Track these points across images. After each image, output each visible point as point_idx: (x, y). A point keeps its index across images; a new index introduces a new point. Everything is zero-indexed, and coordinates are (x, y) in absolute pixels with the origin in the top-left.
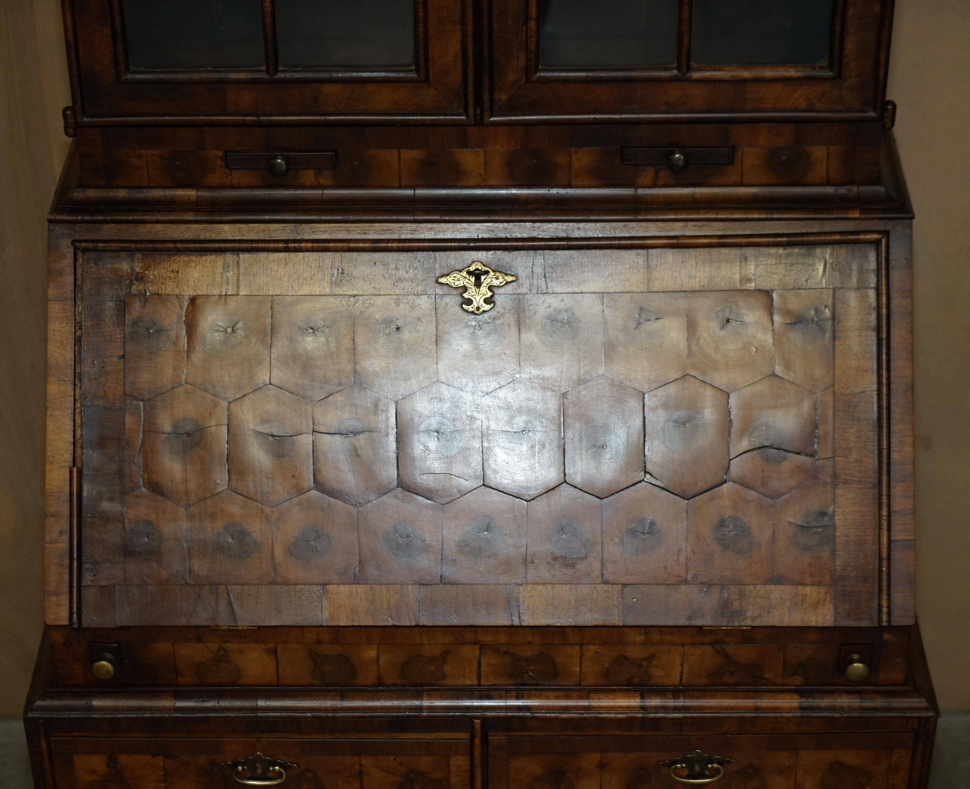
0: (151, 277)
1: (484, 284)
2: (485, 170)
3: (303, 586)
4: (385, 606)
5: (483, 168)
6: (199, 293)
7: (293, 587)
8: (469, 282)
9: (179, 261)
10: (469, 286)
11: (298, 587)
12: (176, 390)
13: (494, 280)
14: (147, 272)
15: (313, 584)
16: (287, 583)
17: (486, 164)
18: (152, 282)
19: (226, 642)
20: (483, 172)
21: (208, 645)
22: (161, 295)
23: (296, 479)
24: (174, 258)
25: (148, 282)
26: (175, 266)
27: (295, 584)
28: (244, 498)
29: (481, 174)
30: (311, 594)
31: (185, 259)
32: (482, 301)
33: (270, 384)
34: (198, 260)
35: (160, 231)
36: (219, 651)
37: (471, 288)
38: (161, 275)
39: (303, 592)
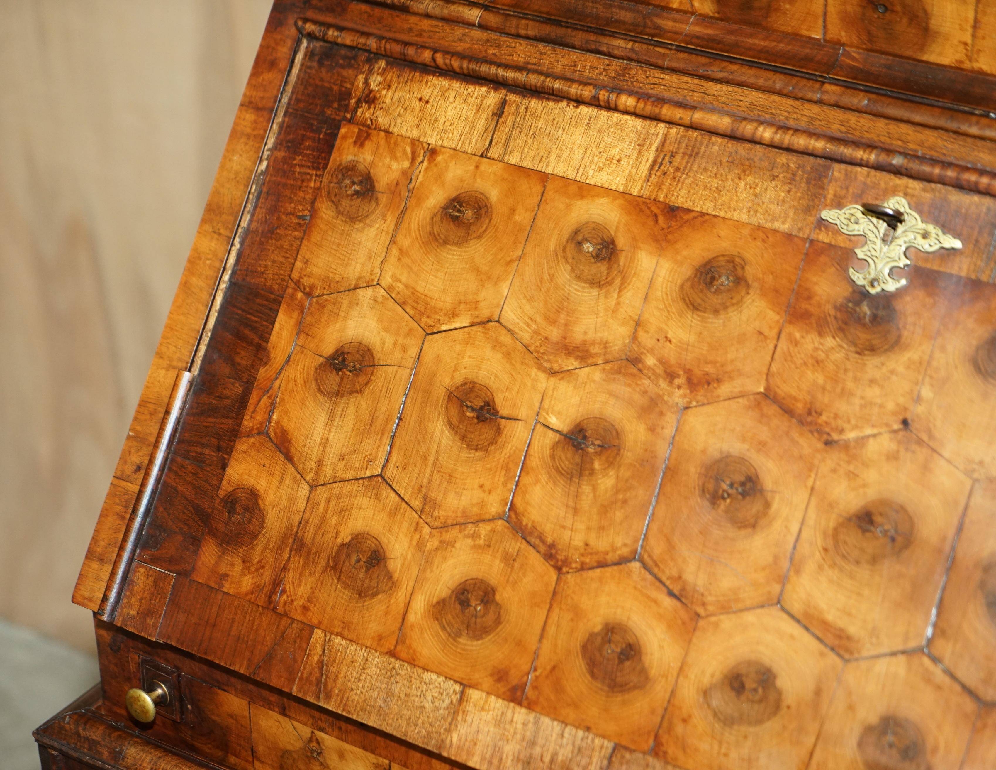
0: (388, 100)
1: (900, 241)
2: (974, 36)
3: (434, 676)
4: (547, 759)
5: (970, 31)
6: (445, 144)
7: (420, 671)
8: (875, 230)
9: (435, 86)
10: (871, 236)
11: (428, 676)
12: (360, 292)
13: (919, 237)
14: (384, 92)
15: (450, 679)
16: (412, 662)
17: (976, 25)
18: (387, 111)
19: (321, 730)
20: (969, 41)
21: (296, 724)
22: (392, 133)
23: (484, 491)
24: (430, 78)
25: (381, 108)
26: (426, 93)
27: (425, 669)
28: (397, 498)
29: (965, 44)
30: (442, 694)
31: (444, 83)
32: (886, 271)
33: (498, 322)
34: (462, 89)
35: (425, 31)
36: (310, 740)
37: (874, 243)
38: (402, 101)
39: (431, 686)
